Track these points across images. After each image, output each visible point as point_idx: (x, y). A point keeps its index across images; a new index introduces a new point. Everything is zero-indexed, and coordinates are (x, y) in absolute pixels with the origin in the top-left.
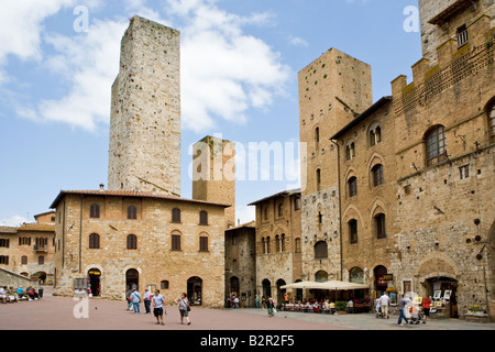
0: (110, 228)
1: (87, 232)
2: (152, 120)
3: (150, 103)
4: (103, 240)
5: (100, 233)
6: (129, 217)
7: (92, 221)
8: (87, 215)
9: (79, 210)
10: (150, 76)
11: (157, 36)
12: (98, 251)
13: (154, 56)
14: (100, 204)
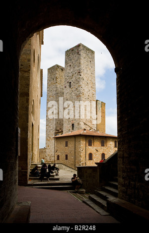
0: (96, 151)
1: (88, 153)
2: (87, 95)
3: (86, 86)
4: (94, 156)
5: (92, 153)
6: (102, 146)
7: (90, 147)
8: (87, 145)
9: (85, 142)
10: (86, 73)
11: (88, 54)
12: (92, 161)
13: (87, 63)
14: (92, 139)
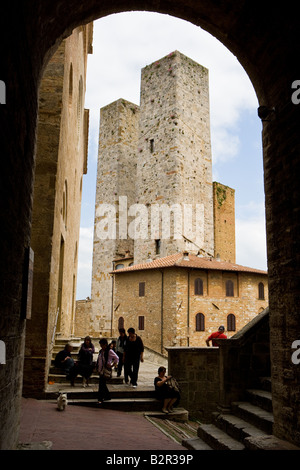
1: (194, 313)
2: (192, 169)
3: (190, 150)
4: (208, 321)
5: (205, 313)
6: (228, 295)
9: (186, 286)
10: (189, 119)
11: (193, 74)
12: (203, 333)
13: (191, 97)
